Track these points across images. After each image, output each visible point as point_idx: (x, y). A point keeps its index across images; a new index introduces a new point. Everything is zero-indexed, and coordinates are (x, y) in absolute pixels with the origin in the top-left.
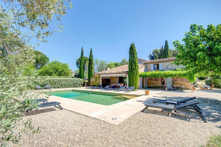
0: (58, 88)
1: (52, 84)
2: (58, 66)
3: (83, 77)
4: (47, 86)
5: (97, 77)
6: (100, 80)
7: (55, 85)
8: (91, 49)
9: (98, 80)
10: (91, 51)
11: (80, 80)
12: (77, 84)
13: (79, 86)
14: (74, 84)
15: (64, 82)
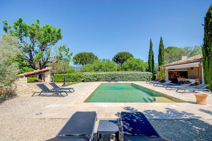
0: (126, 81)
1: (121, 77)
2: (132, 62)
3: (151, 71)
4: (116, 79)
5: (163, 70)
6: (165, 73)
7: (123, 78)
8: (161, 38)
9: (163, 73)
10: (161, 40)
11: (148, 74)
12: (144, 78)
13: (147, 80)
14: (141, 78)
15: (130, 76)
